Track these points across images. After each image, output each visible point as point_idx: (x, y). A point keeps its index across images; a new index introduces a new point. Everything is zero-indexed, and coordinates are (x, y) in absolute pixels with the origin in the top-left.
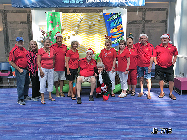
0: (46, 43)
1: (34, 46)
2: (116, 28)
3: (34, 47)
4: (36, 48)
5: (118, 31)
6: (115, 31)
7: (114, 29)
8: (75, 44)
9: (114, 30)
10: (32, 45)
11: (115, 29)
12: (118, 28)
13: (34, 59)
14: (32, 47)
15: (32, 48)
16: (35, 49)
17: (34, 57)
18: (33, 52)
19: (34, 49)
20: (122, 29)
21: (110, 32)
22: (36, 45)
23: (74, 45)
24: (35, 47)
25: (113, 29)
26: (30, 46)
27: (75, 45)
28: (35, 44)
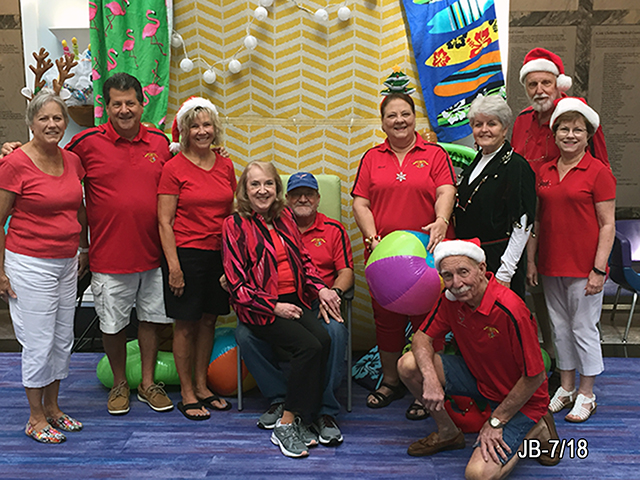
0: (46, 118)
1: (263, 192)
2: (463, 44)
3: (263, 195)
4: (274, 203)
5: (474, 58)
6: (457, 56)
7: (450, 47)
8: (197, 126)
9: (450, 52)
10: (256, 183)
11: (458, 46)
12: (472, 44)
13: (260, 259)
14: (254, 195)
15: (252, 199)
16: (267, 205)
17: (260, 248)
18: (259, 223)
19: (261, 206)
20: (493, 46)
21: (429, 62)
22: (274, 186)
23: (194, 131)
24: (267, 196)
25: (445, 47)
26: (246, 188)
27: (203, 130)
28: (268, 183)
